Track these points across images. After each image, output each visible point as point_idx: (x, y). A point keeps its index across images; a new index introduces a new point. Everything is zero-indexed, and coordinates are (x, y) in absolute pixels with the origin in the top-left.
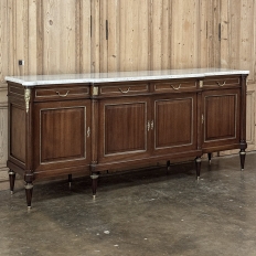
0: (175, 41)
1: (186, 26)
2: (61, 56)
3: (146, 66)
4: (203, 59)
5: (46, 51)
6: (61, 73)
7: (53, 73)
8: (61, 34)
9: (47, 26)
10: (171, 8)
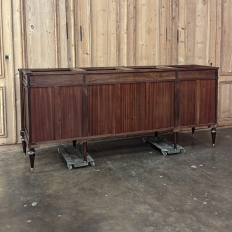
1: (149, 31)
5: (29, 49)
8: (42, 36)
9: (29, 29)
10: (135, 17)
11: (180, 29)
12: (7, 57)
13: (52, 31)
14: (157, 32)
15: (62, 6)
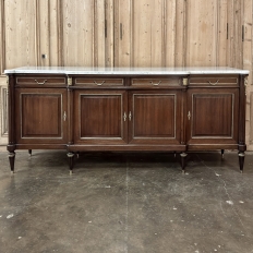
0: (192, 41)
1: (204, 27)
2: (79, 52)
3: (160, 63)
4: (222, 58)
5: (65, 48)
6: (79, 66)
7: (72, 66)
8: (79, 35)
9: (66, 28)
10: (186, 11)
11: (245, 25)
12: (44, 56)
13: (89, 30)
14: (214, 28)
15: (101, 2)
